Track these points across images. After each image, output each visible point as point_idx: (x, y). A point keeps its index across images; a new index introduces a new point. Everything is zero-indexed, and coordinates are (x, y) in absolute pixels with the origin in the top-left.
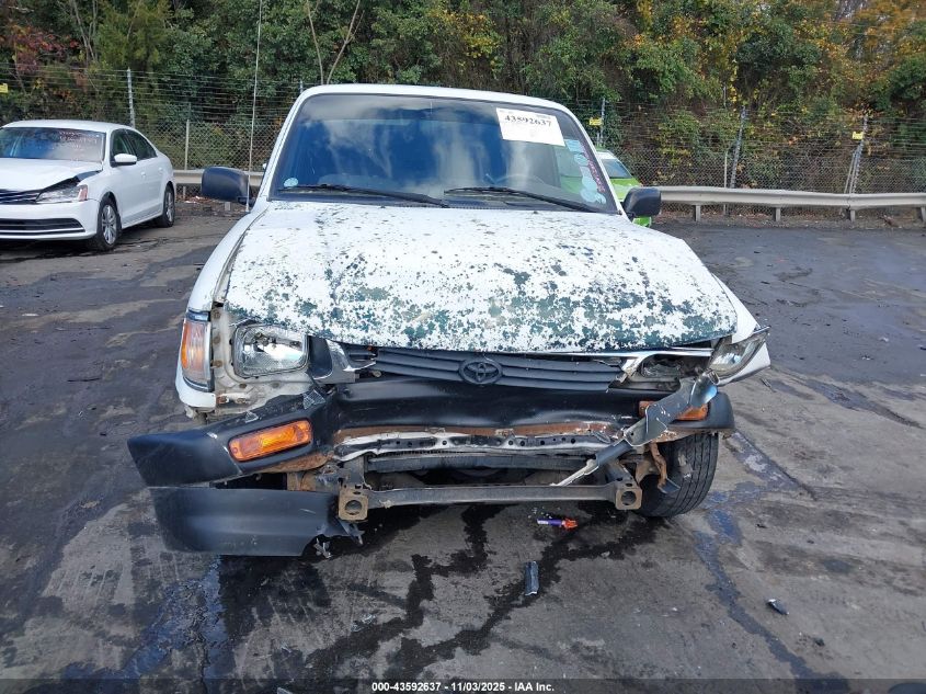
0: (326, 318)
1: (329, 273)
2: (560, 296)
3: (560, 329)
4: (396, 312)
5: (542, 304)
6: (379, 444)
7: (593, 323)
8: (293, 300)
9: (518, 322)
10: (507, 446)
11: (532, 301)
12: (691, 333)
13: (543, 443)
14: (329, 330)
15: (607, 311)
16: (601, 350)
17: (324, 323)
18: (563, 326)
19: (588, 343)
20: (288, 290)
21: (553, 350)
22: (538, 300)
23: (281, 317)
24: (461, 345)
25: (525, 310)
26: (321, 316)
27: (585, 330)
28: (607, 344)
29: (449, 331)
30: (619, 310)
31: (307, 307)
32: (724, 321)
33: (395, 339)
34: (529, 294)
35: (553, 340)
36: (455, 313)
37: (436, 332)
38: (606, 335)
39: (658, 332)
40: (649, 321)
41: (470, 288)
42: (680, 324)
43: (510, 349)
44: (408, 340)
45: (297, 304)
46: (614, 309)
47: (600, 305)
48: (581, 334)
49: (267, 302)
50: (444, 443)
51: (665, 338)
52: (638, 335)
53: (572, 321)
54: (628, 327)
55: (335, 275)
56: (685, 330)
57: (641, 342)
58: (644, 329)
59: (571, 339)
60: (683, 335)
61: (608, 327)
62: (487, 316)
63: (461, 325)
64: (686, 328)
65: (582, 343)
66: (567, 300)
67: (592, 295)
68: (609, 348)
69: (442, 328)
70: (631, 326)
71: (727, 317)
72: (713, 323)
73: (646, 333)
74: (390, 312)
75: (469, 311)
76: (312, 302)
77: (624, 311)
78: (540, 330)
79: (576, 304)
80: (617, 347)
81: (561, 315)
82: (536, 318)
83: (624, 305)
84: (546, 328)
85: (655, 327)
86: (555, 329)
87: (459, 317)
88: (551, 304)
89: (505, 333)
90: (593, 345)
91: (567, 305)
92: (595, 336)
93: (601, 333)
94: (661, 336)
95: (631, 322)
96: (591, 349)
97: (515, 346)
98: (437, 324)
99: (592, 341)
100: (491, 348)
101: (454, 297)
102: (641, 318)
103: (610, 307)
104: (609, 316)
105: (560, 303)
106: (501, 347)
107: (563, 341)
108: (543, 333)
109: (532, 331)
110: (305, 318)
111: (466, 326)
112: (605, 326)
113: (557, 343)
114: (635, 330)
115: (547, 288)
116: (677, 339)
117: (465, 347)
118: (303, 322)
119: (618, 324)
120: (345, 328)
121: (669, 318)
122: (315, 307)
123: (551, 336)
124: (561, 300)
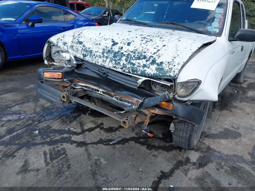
0: (68, 47)
1: (74, 36)
2: (121, 52)
3: (117, 62)
4: (82, 49)
5: (115, 53)
6: (86, 87)
7: (126, 63)
8: (63, 41)
9: (107, 57)
10: (114, 98)
11: (113, 51)
12: (157, 74)
13: (122, 101)
14: (68, 51)
15: (132, 60)
16: (127, 72)
17: (68, 48)
18: (118, 61)
19: (124, 69)
20: (62, 38)
21: (114, 69)
22: (114, 52)
23: (59, 45)
24: (93, 61)
25: (110, 54)
26: (67, 46)
27: (123, 64)
28: (129, 71)
29: (91, 57)
30: (136, 60)
31: (65, 44)
32: (172, 72)
33: (80, 56)
34: (113, 50)
35: (114, 65)
36: (94, 51)
37: (89, 56)
38: (129, 68)
39: (145, 70)
40: (144, 66)
41: (100, 45)
42: (154, 69)
43: (104, 65)
44: (83, 57)
45: (63, 42)
46: (135, 59)
47: (131, 57)
48: (122, 65)
49: (57, 41)
50: (101, 92)
51: (147, 73)
52: (139, 70)
53: (121, 61)
54: (136, 66)
55: (75, 37)
56: (155, 72)
57: (139, 73)
58: (141, 68)
59: (119, 66)
60: (154, 73)
61: (130, 65)
62: (101, 54)
63: (95, 55)
64: (156, 71)
65: (122, 68)
66: (122, 53)
67: (131, 53)
68: (129, 72)
69: (90, 55)
70: (138, 66)
71: (174, 71)
72: (167, 72)
73: (142, 70)
74: (81, 48)
75: (97, 52)
76: (67, 42)
77: (138, 61)
78: (112, 61)
79: (124, 55)
80: (132, 73)
81: (119, 58)
82: (112, 57)
83: (139, 58)
84: (113, 61)
85: (145, 69)
86: (116, 62)
87: (95, 53)
88: (117, 53)
89: (103, 60)
90: (125, 70)
91: (121, 55)
92: (126, 67)
93: (128, 66)
94: (146, 72)
95: (138, 65)
96: (124, 71)
97: (105, 65)
98: (89, 54)
99: (125, 69)
100: (99, 64)
101: (95, 46)
102: (142, 64)
103: (134, 58)
104: (132, 61)
105: (120, 54)
106: (102, 64)
107: (117, 66)
108: (112, 62)
109: (110, 61)
110: (64, 46)
111: (96, 56)
112: (129, 64)
113: (115, 67)
114: (138, 68)
115: (119, 48)
116: (151, 75)
117: (94, 62)
118: (63, 47)
119: (134, 64)
120: (73, 51)
121: (151, 67)
122: (67, 44)
123: (114, 64)
124: (120, 53)
